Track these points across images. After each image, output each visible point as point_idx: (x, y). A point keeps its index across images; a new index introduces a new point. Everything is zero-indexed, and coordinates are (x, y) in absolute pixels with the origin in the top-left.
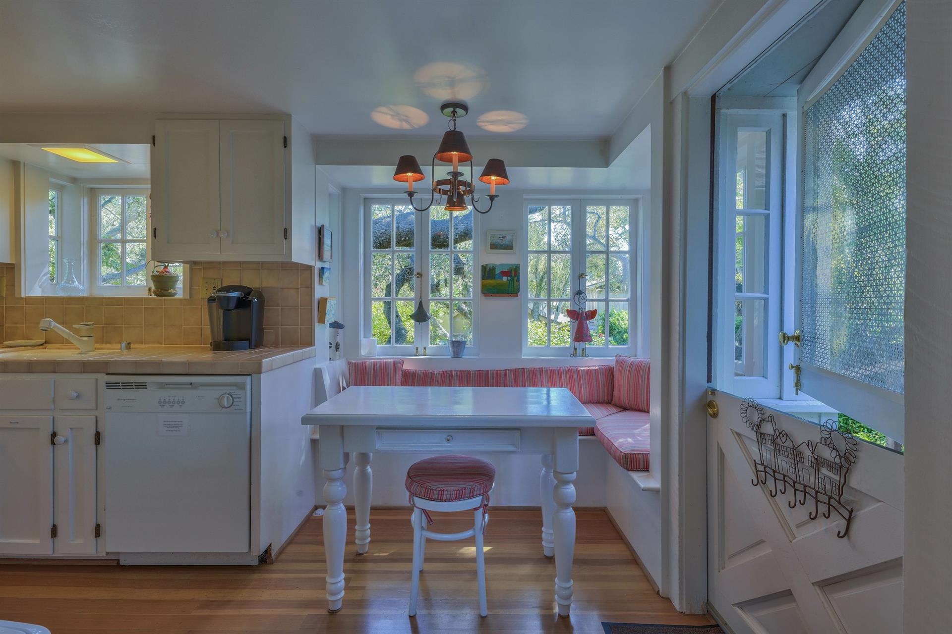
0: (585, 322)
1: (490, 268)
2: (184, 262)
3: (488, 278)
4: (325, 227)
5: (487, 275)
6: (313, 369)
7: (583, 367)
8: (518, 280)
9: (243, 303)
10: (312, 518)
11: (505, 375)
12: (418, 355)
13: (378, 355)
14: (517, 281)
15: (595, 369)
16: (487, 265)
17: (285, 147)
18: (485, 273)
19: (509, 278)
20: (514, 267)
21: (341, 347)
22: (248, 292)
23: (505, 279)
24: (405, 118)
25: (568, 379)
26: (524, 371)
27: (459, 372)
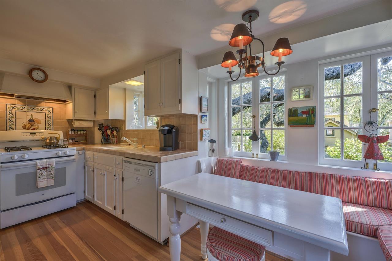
0: (375, 144)
1: (294, 110)
2: (158, 116)
3: (293, 116)
4: (203, 97)
5: (292, 115)
6: (197, 161)
7: (371, 178)
8: (315, 116)
9: (170, 132)
10: (195, 228)
11: (303, 175)
12: (254, 158)
13: (234, 156)
14: (313, 117)
15: (385, 182)
16: (292, 108)
17: (180, 64)
18: (291, 114)
19: (308, 115)
20: (312, 108)
21: (215, 151)
22: (172, 127)
23: (304, 116)
24: (227, 33)
25: (356, 185)
26: (317, 175)
27: (272, 170)
